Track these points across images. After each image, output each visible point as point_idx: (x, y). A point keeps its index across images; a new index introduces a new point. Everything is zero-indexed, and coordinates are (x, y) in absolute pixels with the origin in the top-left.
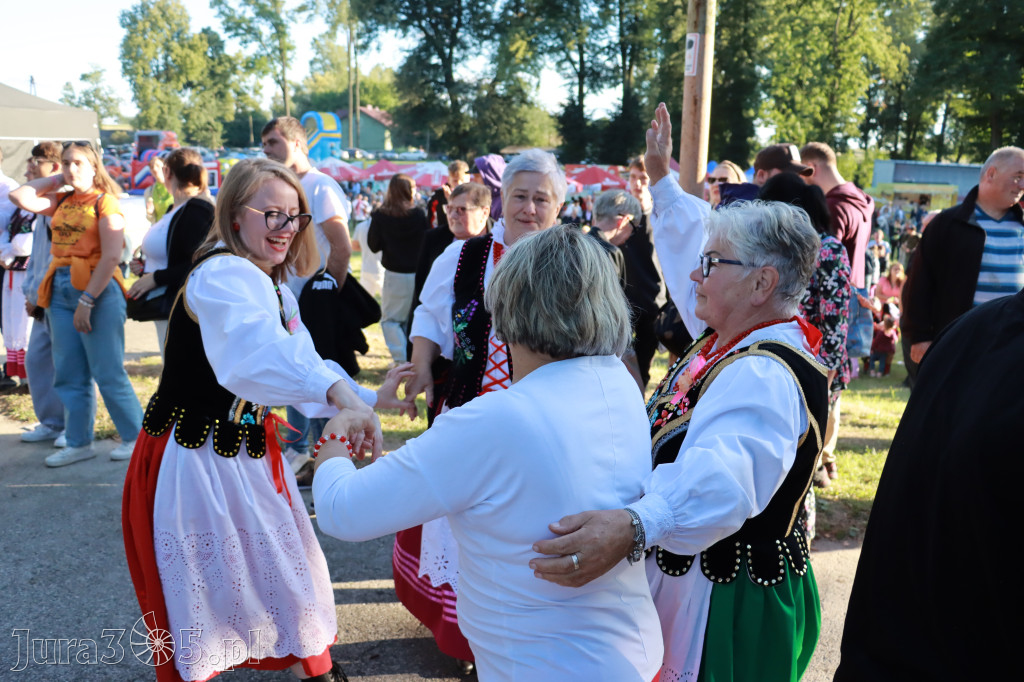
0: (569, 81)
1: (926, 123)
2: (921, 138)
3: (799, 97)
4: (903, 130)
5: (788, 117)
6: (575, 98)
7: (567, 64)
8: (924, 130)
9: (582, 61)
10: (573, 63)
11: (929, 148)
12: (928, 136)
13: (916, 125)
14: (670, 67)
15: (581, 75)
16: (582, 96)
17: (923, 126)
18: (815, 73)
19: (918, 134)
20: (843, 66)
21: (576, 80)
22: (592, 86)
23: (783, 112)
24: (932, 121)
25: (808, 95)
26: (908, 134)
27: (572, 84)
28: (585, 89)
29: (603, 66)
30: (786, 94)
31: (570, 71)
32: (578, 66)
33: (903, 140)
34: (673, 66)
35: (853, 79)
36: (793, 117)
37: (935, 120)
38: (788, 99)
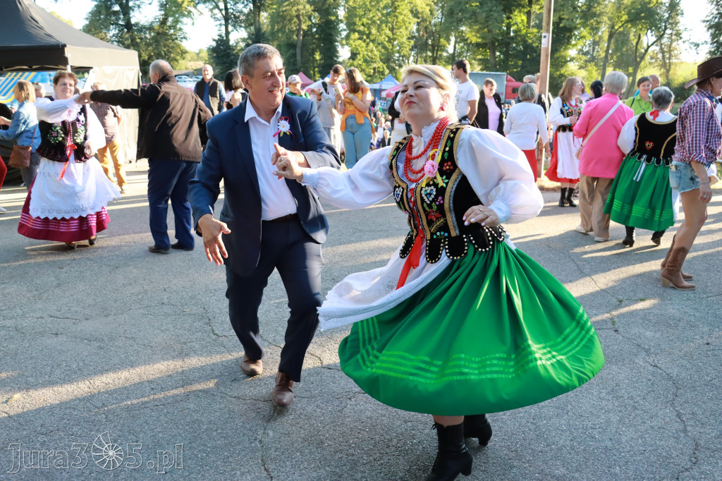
0: (218, 23)
1: (444, 46)
2: (441, 55)
3: (374, 31)
4: (430, 50)
5: (368, 44)
6: (224, 35)
7: (216, 11)
8: (443, 50)
9: (226, 9)
10: (221, 10)
11: (446, 62)
12: (445, 54)
13: (437, 47)
14: (283, 11)
15: (227, 18)
16: (227, 33)
17: (443, 49)
18: (383, 15)
19: (439, 53)
20: (398, 11)
21: (223, 22)
22: (234, 26)
23: (365, 41)
24: (447, 45)
25: (379, 29)
26: (433, 52)
27: (221, 25)
28: (230, 28)
29: (241, 12)
30: (366, 29)
31: (219, 15)
32: (224, 12)
33: (430, 57)
34: (285, 11)
35: (405, 19)
36: (371, 44)
37: (449, 44)
38: (367, 32)
